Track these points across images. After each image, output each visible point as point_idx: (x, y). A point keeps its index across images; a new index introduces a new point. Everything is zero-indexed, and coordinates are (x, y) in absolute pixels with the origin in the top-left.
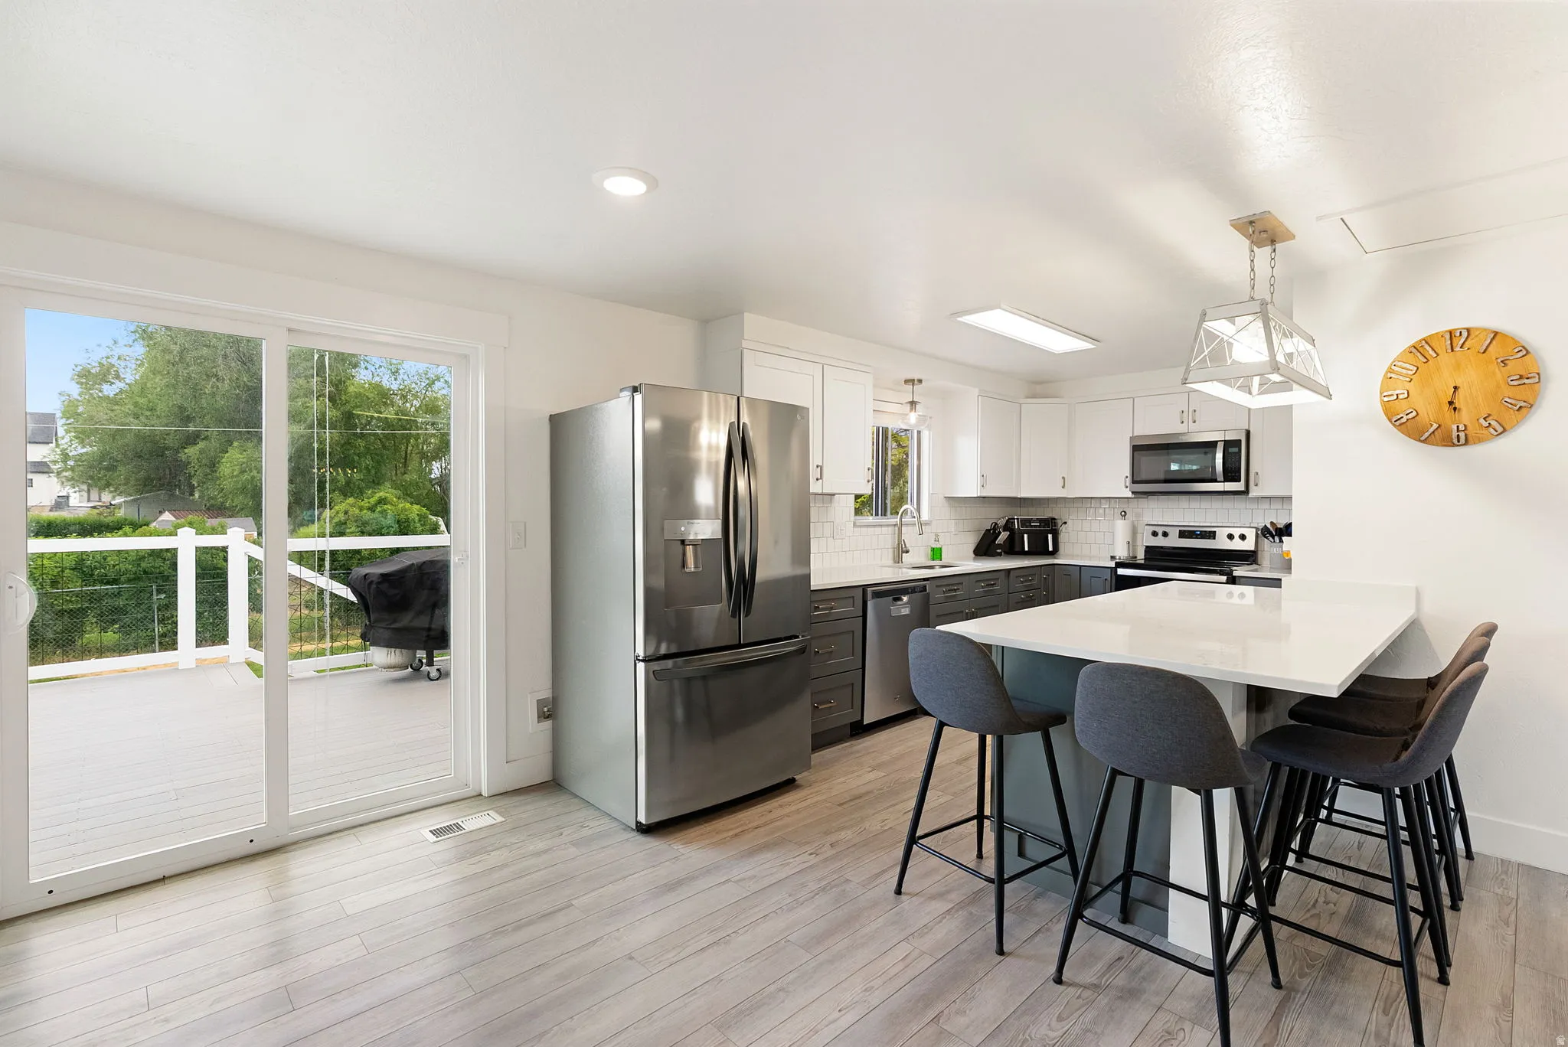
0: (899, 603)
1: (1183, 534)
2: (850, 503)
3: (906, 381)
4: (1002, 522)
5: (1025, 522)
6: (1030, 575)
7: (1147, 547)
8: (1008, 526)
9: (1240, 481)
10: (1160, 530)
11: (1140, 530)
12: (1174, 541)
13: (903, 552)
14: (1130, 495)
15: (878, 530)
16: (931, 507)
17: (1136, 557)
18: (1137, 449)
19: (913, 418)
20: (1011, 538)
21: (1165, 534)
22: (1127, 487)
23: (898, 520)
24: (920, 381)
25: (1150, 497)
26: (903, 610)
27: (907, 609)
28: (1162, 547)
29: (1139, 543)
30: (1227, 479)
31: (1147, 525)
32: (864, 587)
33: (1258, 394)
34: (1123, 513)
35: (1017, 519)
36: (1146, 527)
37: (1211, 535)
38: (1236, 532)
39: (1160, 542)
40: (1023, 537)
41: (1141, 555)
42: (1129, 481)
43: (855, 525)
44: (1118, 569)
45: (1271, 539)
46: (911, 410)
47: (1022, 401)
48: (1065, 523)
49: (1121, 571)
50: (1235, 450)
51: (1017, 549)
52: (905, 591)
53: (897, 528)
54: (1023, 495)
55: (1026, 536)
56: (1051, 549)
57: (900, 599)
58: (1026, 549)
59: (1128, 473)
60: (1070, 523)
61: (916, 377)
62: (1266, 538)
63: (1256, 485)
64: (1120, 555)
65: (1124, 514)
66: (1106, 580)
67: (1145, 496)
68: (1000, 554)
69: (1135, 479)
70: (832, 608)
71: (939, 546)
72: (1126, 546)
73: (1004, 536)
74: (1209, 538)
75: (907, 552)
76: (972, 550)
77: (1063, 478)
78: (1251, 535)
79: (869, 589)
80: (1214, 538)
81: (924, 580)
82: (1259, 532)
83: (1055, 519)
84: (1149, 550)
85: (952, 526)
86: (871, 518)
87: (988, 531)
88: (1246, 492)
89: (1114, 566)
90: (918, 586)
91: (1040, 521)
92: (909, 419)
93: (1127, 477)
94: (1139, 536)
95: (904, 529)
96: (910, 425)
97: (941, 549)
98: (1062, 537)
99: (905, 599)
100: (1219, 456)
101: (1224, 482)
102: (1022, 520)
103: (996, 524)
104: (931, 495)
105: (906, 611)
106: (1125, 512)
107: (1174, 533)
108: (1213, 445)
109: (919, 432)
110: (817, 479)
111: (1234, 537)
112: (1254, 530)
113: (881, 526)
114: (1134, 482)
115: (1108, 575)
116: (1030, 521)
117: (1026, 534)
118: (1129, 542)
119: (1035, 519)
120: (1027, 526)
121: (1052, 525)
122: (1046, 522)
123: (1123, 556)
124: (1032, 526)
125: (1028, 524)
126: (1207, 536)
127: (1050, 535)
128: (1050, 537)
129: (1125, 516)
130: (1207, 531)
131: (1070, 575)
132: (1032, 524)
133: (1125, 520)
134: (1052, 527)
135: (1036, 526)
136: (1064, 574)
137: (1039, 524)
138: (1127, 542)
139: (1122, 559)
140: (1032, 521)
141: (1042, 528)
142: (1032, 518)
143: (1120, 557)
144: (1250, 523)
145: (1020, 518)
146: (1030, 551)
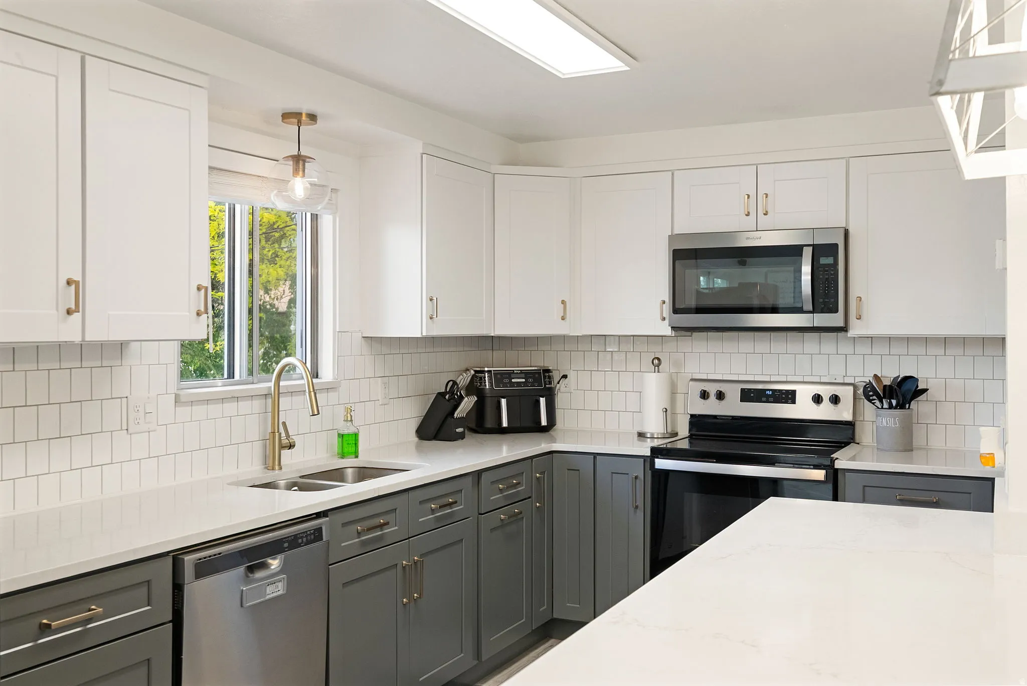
0: (259, 574)
1: (747, 396)
2: (172, 356)
3: (286, 116)
4: (464, 380)
5: (502, 377)
6: (513, 477)
7: (692, 416)
8: (474, 387)
9: (836, 311)
10: (712, 389)
11: (681, 388)
12: (734, 407)
13: (282, 447)
14: (668, 331)
15: (230, 408)
16: (339, 358)
17: (676, 434)
18: (679, 255)
19: (299, 187)
20: (479, 407)
21: (720, 396)
22: (664, 319)
23: (272, 384)
24: (313, 117)
25: (694, 334)
26: (269, 589)
27: (280, 585)
28: (715, 417)
29: (680, 409)
30: (817, 308)
31: (692, 380)
32: (176, 557)
33: (976, 152)
34: (656, 361)
35: (489, 372)
36: (691, 383)
37: (789, 397)
38: (826, 392)
39: (711, 408)
40: (499, 403)
41: (684, 430)
42: (667, 309)
43: (177, 400)
44: (657, 460)
45: (878, 403)
46: (296, 172)
47: (495, 168)
48: (565, 377)
49: (661, 464)
50: (830, 260)
51: (489, 424)
52: (274, 548)
53: (269, 401)
54: (499, 331)
55: (504, 402)
56: (544, 422)
57: (264, 566)
58: (505, 424)
59: (666, 295)
60: (572, 375)
61: (305, 107)
62: (870, 401)
63: (859, 318)
64: (655, 434)
65: (657, 363)
66: (636, 478)
67: (689, 333)
68: (462, 436)
69: (677, 306)
70: (90, 620)
71: (352, 430)
72: (661, 415)
73: (468, 403)
74: (786, 402)
75: (291, 446)
76: (415, 431)
77: (563, 302)
78: (846, 394)
79: (189, 559)
80: (794, 402)
81: (318, 515)
82: (860, 391)
83: (548, 371)
84: (697, 422)
85: (377, 389)
86: (219, 382)
87: (441, 395)
88: (844, 329)
89: (649, 454)
90: (305, 533)
91: (526, 374)
92: (293, 190)
93: (664, 302)
94: (680, 398)
95: (284, 402)
96: (293, 202)
97: (356, 435)
98: (560, 400)
99: (275, 563)
100: (806, 269)
101: (812, 312)
102: (497, 373)
103: (455, 383)
104: (339, 334)
105: (276, 590)
106: (659, 359)
107: (733, 393)
108: (795, 251)
109: (315, 218)
110: (69, 312)
111: (822, 400)
112: (851, 388)
113: (237, 399)
114: (676, 311)
115: (638, 470)
116: (510, 374)
117: (504, 398)
118: (666, 409)
119: (518, 371)
120: (505, 385)
121: (545, 382)
122: (537, 375)
123: (658, 434)
124: (512, 384)
125: (506, 381)
126: (783, 398)
127: (541, 399)
128: (542, 401)
129: (658, 367)
130: (782, 390)
131: (578, 470)
132: (513, 380)
133: (658, 372)
134: (545, 384)
135: (519, 384)
136: (568, 470)
137: (524, 380)
138: (663, 409)
139: (656, 437)
140: (513, 376)
141: (529, 387)
142: (513, 371)
143: (652, 434)
144: (846, 376)
145: (494, 371)
146: (511, 430)
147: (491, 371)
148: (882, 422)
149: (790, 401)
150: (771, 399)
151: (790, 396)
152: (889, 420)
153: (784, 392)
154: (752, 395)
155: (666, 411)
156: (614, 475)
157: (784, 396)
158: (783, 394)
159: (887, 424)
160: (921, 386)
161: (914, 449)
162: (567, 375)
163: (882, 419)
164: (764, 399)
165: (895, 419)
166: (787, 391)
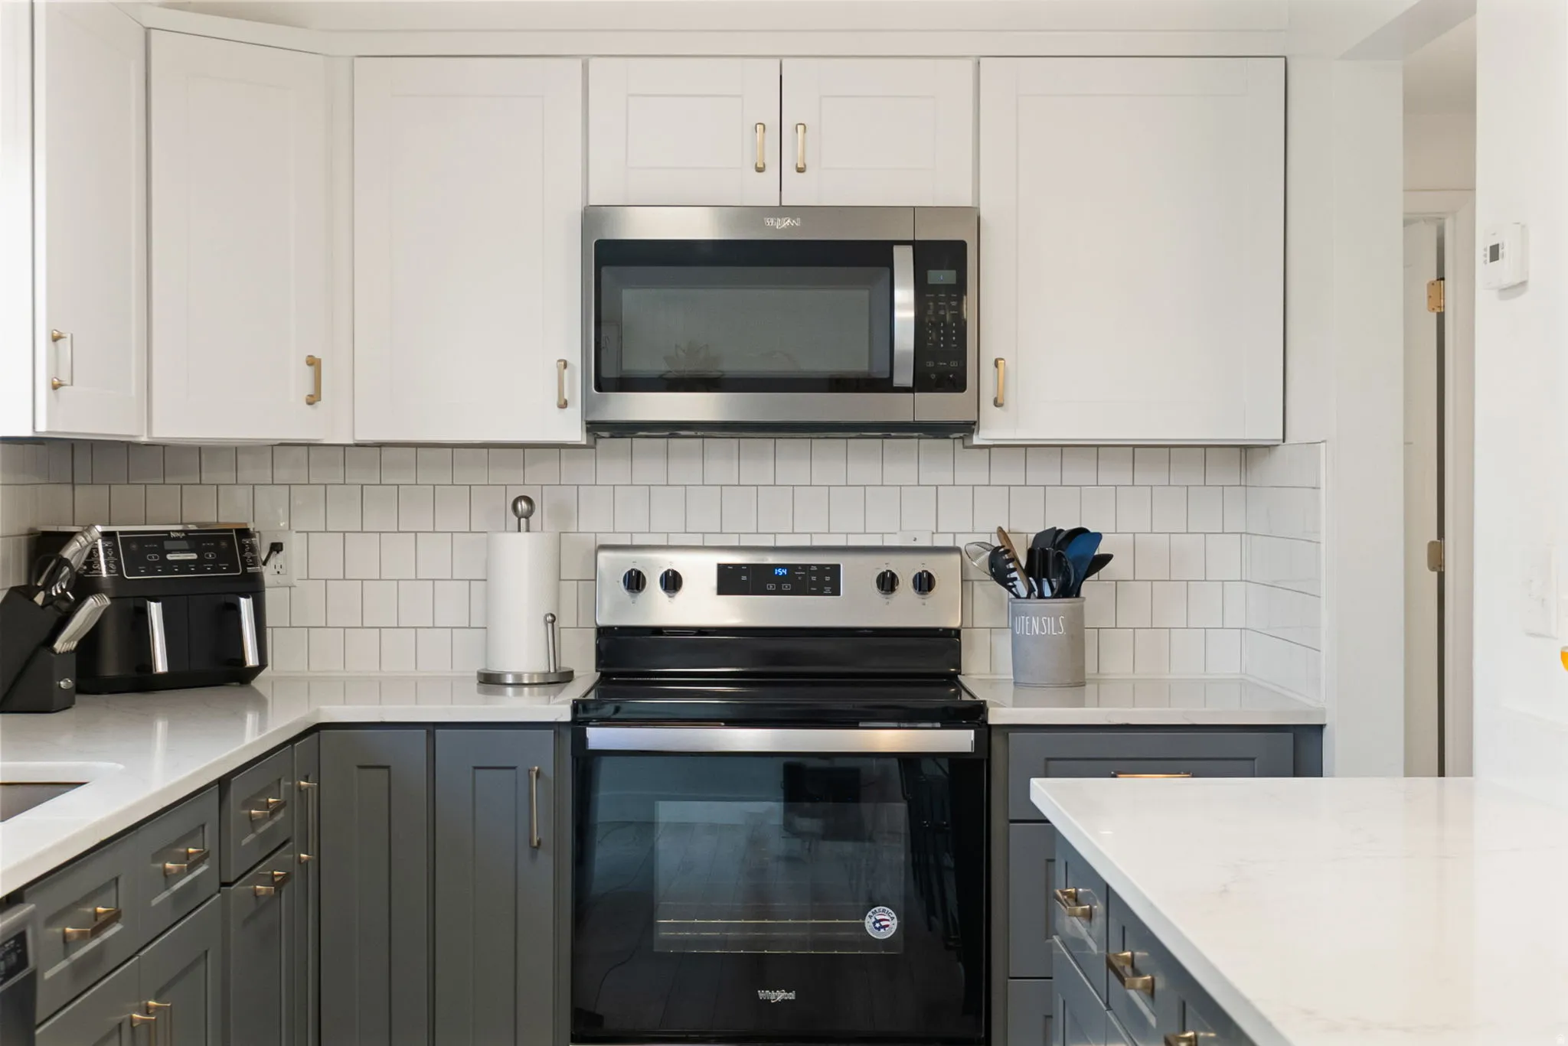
5: (143, 549)
7: (604, 630)
9: (962, 388)
12: (703, 607)
14: (574, 434)
17: (570, 675)
21: (671, 582)
22: (563, 405)
28: (658, 630)
30: (924, 382)
31: (611, 548)
34: (523, 506)
35: (131, 538)
36: (603, 554)
37: (825, 581)
38: (903, 568)
40: (143, 614)
42: (577, 380)
44: (590, 731)
47: (151, 15)
48: (277, 548)
49: (601, 737)
50: (947, 278)
51: (111, 669)
55: (155, 610)
56: (251, 660)
58: (161, 666)
62: (1002, 583)
63: (1000, 404)
64: (516, 669)
65: (523, 510)
68: (70, 700)
69: (601, 374)
72: (541, 630)
73: (92, 614)
74: (820, 592)
77: (313, 362)
80: (835, 592)
83: (243, 533)
88: (968, 428)
89: (567, 717)
91: (199, 541)
100: (904, 297)
101: (910, 390)
106: (529, 501)
107: (701, 577)
111: (898, 586)
112: (957, 557)
114: (597, 386)
116: (159, 542)
117: (156, 601)
118: (552, 615)
119: (178, 535)
120: (151, 569)
121: (243, 560)
122: (223, 544)
123: (531, 675)
124: (169, 566)
125: (153, 557)
126: (812, 584)
127: (243, 600)
128: (246, 605)
129: (527, 518)
130: (810, 565)
131: (388, 767)
132: (170, 557)
133: (528, 530)
134: (245, 565)
135: (183, 565)
136: (360, 767)
137: (194, 556)
138: (546, 615)
139: (526, 682)
140: (168, 545)
141: (208, 572)
142: (168, 532)
143: (518, 676)
144: (937, 532)
145: (121, 533)
146: (178, 680)
147: (113, 534)
148: (1030, 625)
149: (828, 589)
150: (786, 587)
151: (828, 579)
152: (1046, 621)
153: (815, 568)
154: (744, 578)
155: (553, 621)
156: (477, 771)
157: (814, 578)
158: (813, 573)
159: (1041, 628)
160: (1102, 549)
161: (1087, 681)
162: (281, 544)
163: (1030, 621)
164: (771, 587)
165: (1057, 620)
166: (821, 567)
